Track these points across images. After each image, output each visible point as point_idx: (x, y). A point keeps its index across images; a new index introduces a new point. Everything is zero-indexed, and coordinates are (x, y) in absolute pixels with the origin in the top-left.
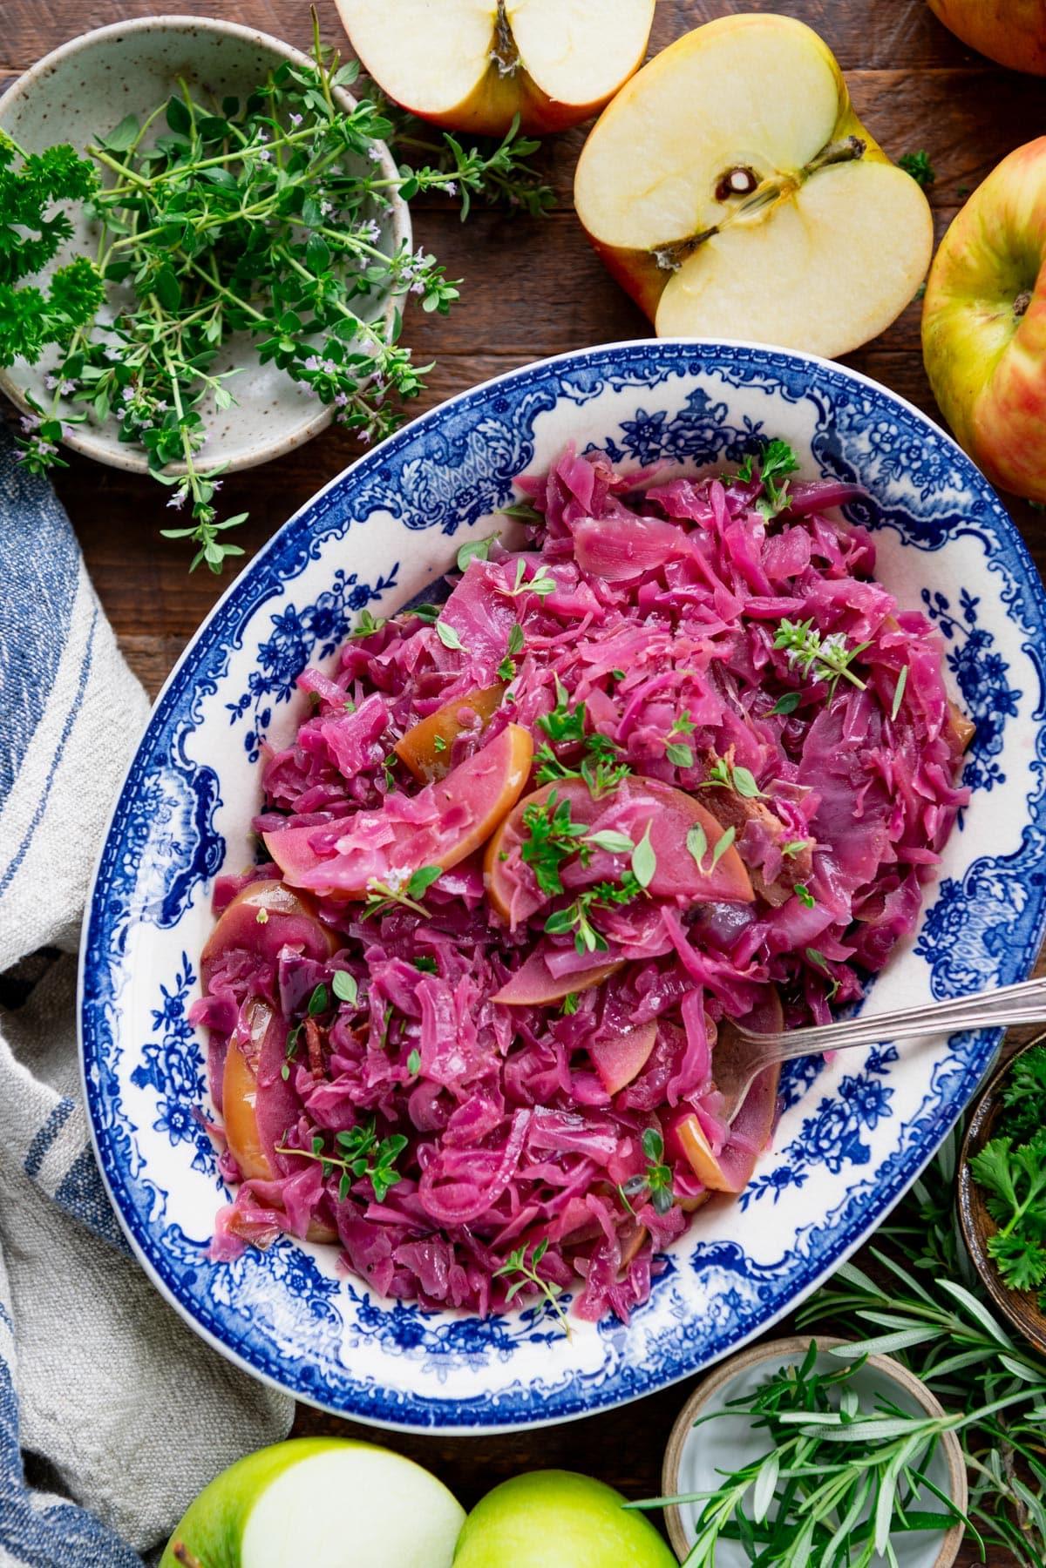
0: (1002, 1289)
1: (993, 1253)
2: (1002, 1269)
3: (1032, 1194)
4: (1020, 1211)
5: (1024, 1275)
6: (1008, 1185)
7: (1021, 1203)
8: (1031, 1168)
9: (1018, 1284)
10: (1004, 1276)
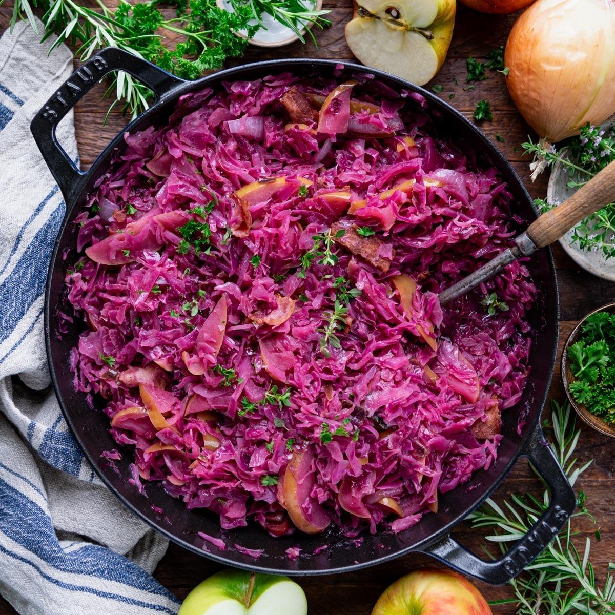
0: (576, 403)
1: (572, 390)
2: (575, 396)
3: (589, 364)
4: (583, 369)
5: (583, 399)
6: (581, 359)
7: (584, 365)
8: (590, 354)
9: (581, 402)
10: (576, 399)
